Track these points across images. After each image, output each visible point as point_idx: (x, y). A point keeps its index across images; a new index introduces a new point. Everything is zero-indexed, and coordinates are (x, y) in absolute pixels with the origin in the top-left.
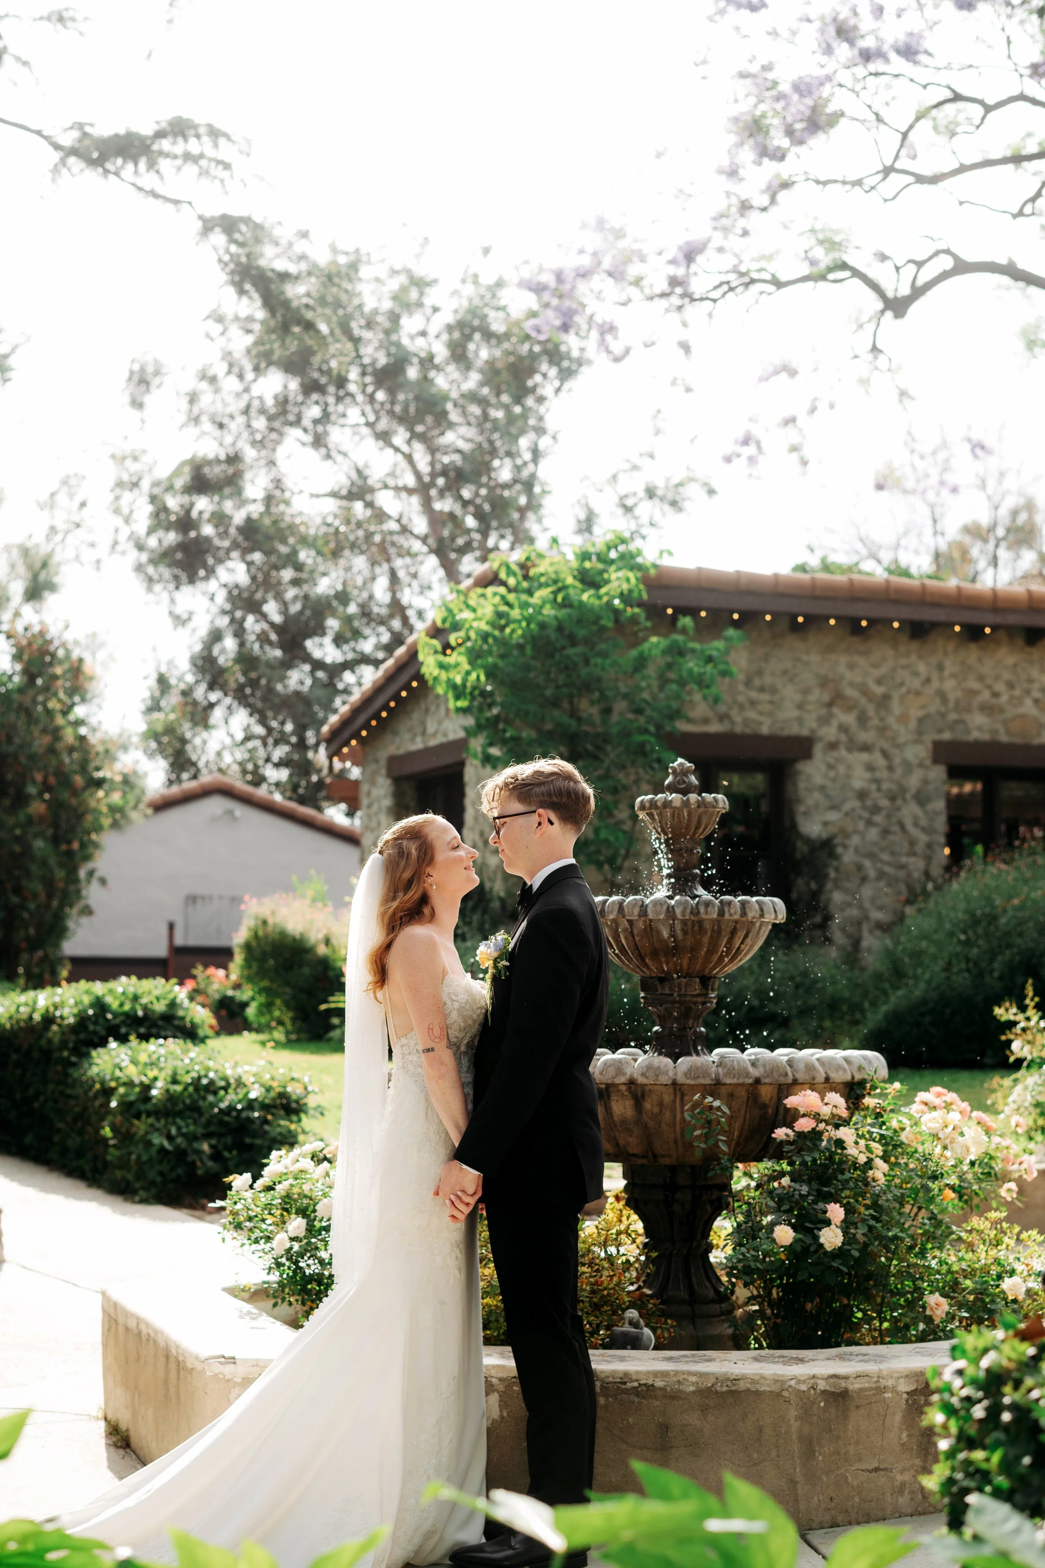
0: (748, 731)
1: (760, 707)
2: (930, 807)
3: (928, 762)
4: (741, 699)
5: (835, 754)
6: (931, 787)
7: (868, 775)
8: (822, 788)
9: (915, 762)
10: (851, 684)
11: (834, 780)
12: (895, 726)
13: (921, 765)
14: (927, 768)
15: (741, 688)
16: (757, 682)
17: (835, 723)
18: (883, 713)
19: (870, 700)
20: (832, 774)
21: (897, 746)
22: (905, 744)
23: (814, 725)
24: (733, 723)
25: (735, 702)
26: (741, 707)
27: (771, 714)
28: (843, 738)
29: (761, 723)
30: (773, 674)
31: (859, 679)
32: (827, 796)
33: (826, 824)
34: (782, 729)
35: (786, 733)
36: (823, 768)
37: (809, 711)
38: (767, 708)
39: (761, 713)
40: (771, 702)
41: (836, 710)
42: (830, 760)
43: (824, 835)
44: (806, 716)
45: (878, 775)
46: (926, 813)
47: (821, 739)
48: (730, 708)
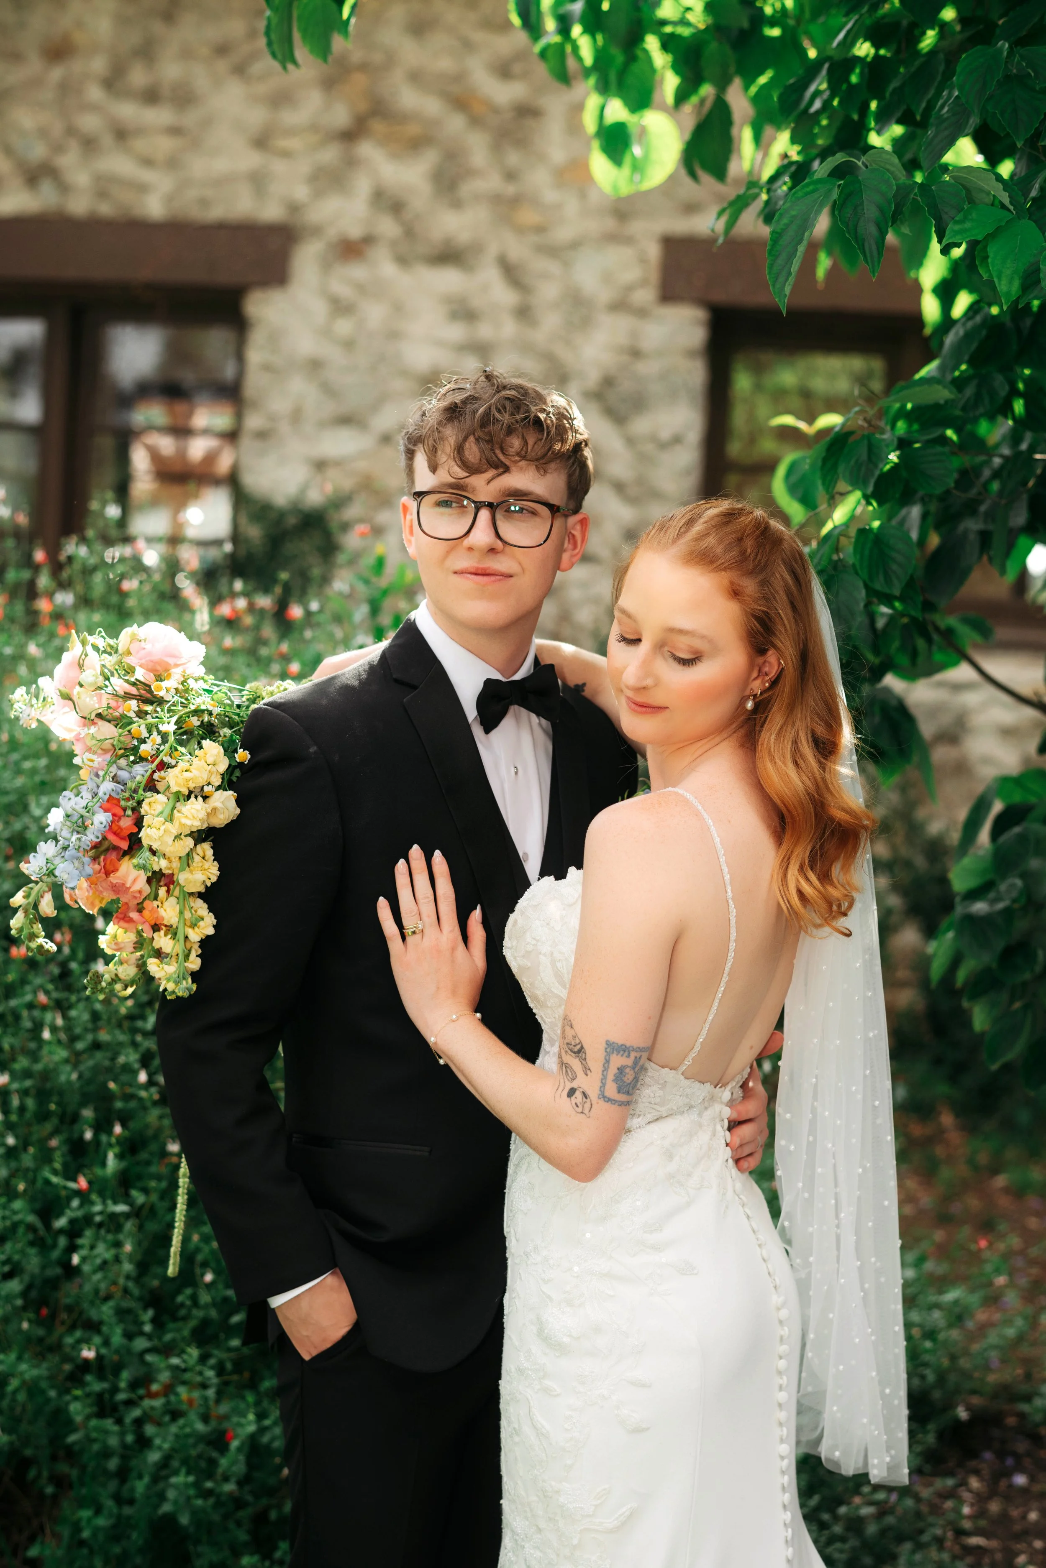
0: (105, 209)
1: (140, 145)
2: (641, 425)
3: (646, 296)
4: (90, 123)
5: (357, 272)
6: (648, 368)
7: (456, 332)
8: (315, 365)
9: (604, 296)
10: (416, 77)
11: (349, 345)
12: (550, 195)
13: (620, 306)
14: (642, 313)
15: (95, 93)
16: (138, 77)
17: (363, 186)
18: (513, 158)
19: (475, 121)
20: (344, 327)
21: (553, 251)
22: (575, 245)
23: (301, 192)
24: (64, 188)
25: (71, 131)
26: (89, 144)
27: (172, 163)
28: (388, 227)
29: (142, 188)
30: (187, 54)
31: (445, 64)
32: (329, 390)
33: (320, 465)
34: (204, 203)
35: (216, 213)
36: (319, 308)
37: (286, 154)
38: (164, 145)
39: (148, 162)
40: (175, 131)
41: (367, 149)
42: (341, 289)
43: (315, 497)
44: (279, 167)
45: (485, 331)
46: (630, 441)
47: (316, 231)
48: (58, 149)
